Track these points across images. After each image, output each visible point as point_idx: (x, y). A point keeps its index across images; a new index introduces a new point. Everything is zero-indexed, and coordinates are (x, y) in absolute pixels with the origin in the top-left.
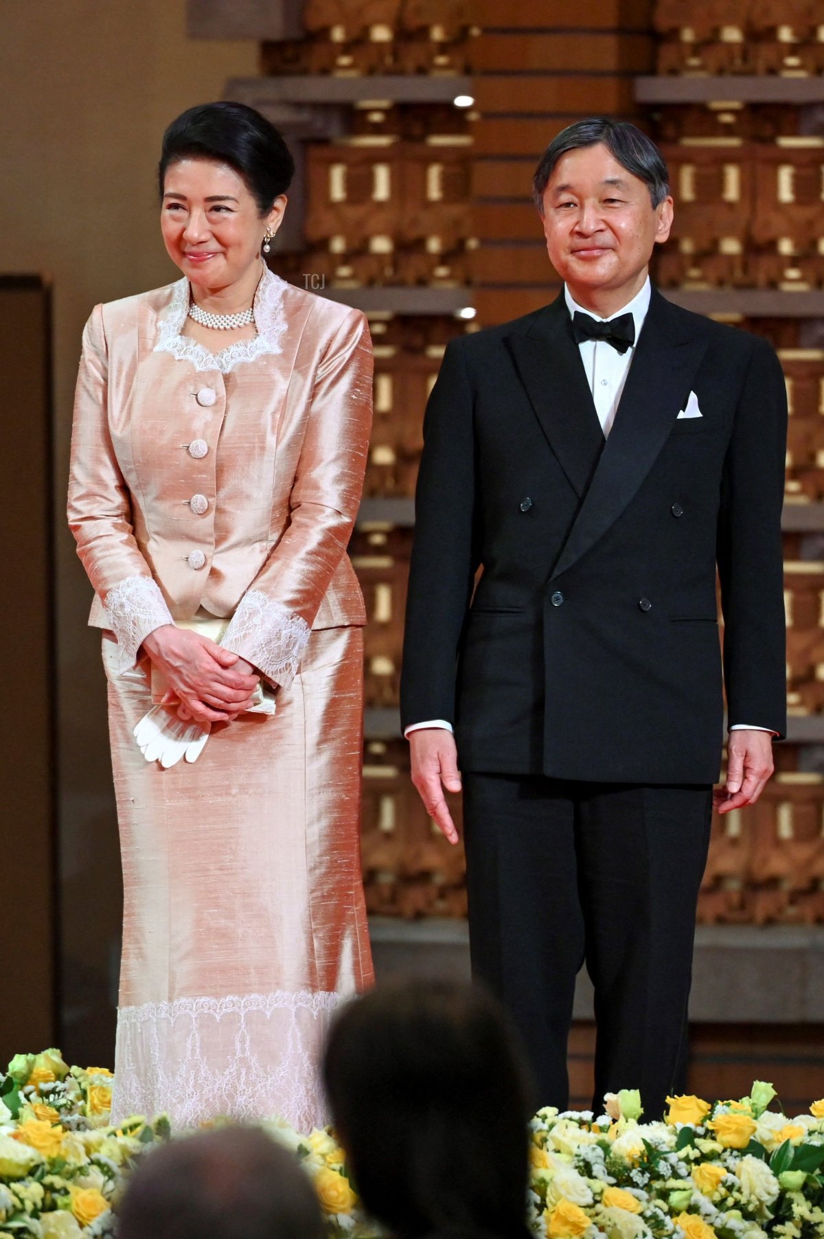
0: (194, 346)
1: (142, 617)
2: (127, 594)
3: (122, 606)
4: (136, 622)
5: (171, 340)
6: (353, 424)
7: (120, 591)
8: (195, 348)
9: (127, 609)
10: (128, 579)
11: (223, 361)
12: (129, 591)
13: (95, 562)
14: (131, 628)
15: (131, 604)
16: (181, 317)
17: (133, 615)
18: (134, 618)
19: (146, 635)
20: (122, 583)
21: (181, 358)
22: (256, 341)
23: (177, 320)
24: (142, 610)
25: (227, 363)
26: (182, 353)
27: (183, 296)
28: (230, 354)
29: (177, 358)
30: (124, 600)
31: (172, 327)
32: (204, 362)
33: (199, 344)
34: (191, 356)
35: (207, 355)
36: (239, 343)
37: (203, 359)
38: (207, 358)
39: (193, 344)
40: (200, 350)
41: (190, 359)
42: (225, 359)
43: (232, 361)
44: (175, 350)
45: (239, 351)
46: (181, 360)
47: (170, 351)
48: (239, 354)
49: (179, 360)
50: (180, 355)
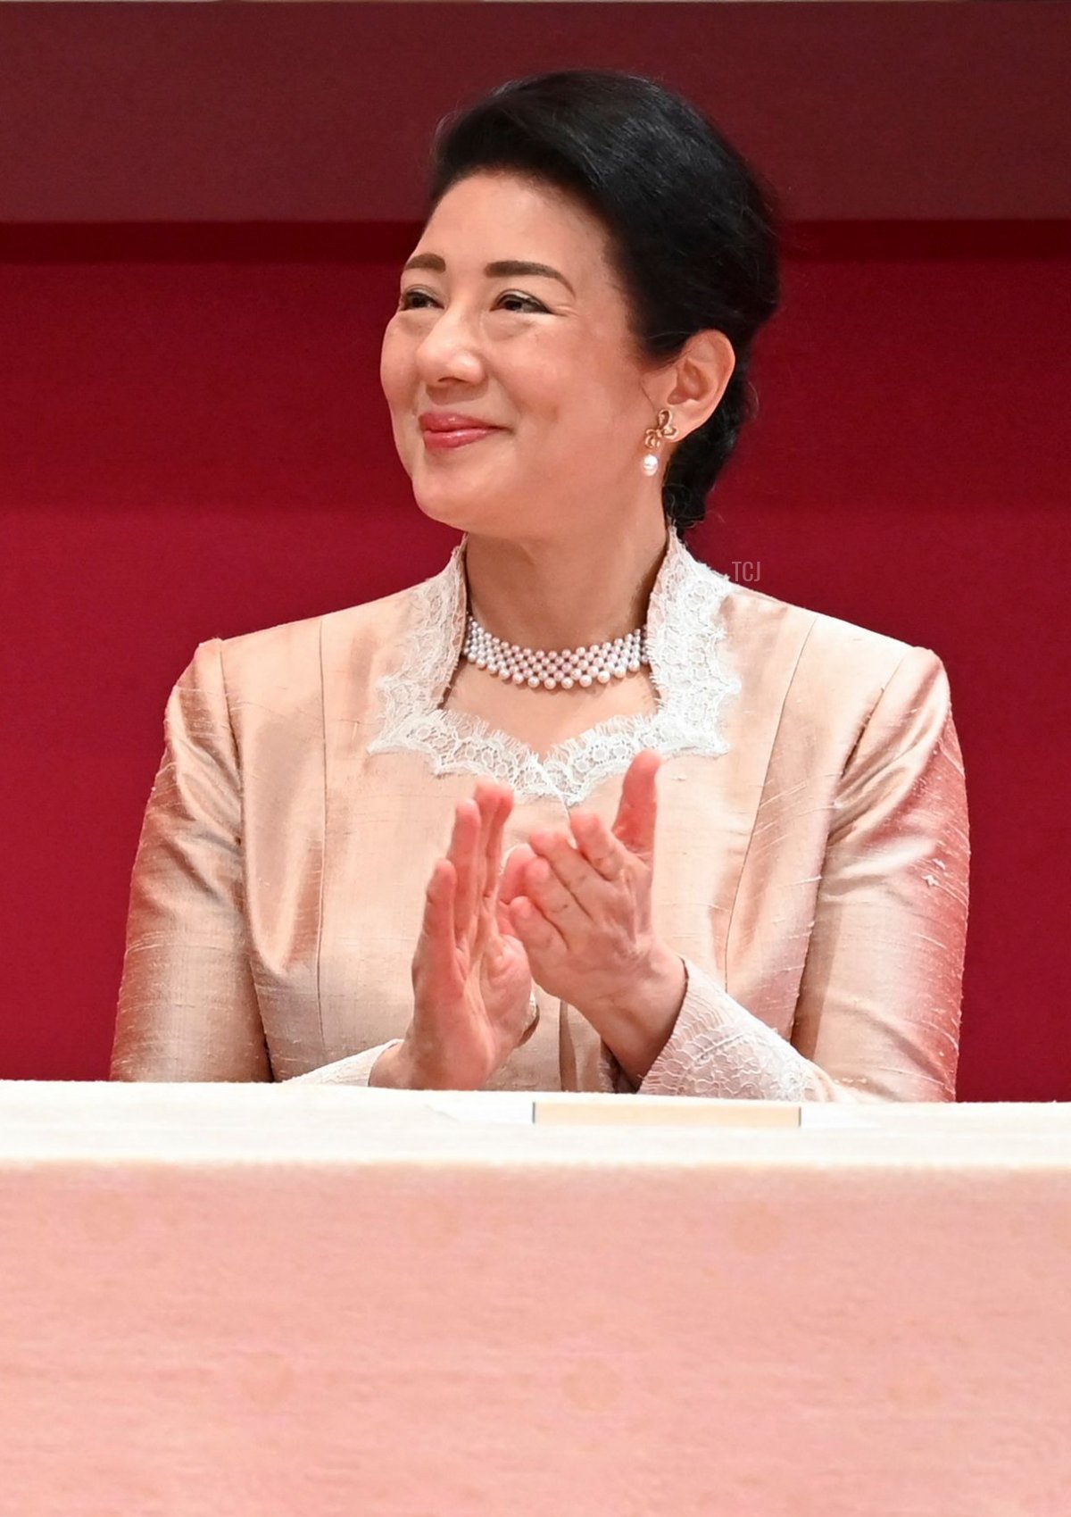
0: (485, 737)
5: (415, 721)
6: (934, 954)
8: (489, 742)
11: (568, 772)
16: (442, 662)
21: (447, 768)
22: (657, 718)
23: (428, 670)
25: (579, 775)
26: (450, 755)
27: (445, 610)
28: (586, 752)
29: (439, 767)
31: (417, 690)
32: (515, 777)
33: (499, 731)
34: (477, 763)
35: (521, 759)
36: (609, 723)
37: (511, 770)
38: (524, 767)
39: (482, 732)
40: (502, 747)
41: (476, 771)
42: (574, 767)
43: (593, 771)
44: (429, 747)
45: (610, 747)
46: (450, 774)
47: (417, 751)
48: (611, 752)
49: (445, 774)
50: (446, 760)
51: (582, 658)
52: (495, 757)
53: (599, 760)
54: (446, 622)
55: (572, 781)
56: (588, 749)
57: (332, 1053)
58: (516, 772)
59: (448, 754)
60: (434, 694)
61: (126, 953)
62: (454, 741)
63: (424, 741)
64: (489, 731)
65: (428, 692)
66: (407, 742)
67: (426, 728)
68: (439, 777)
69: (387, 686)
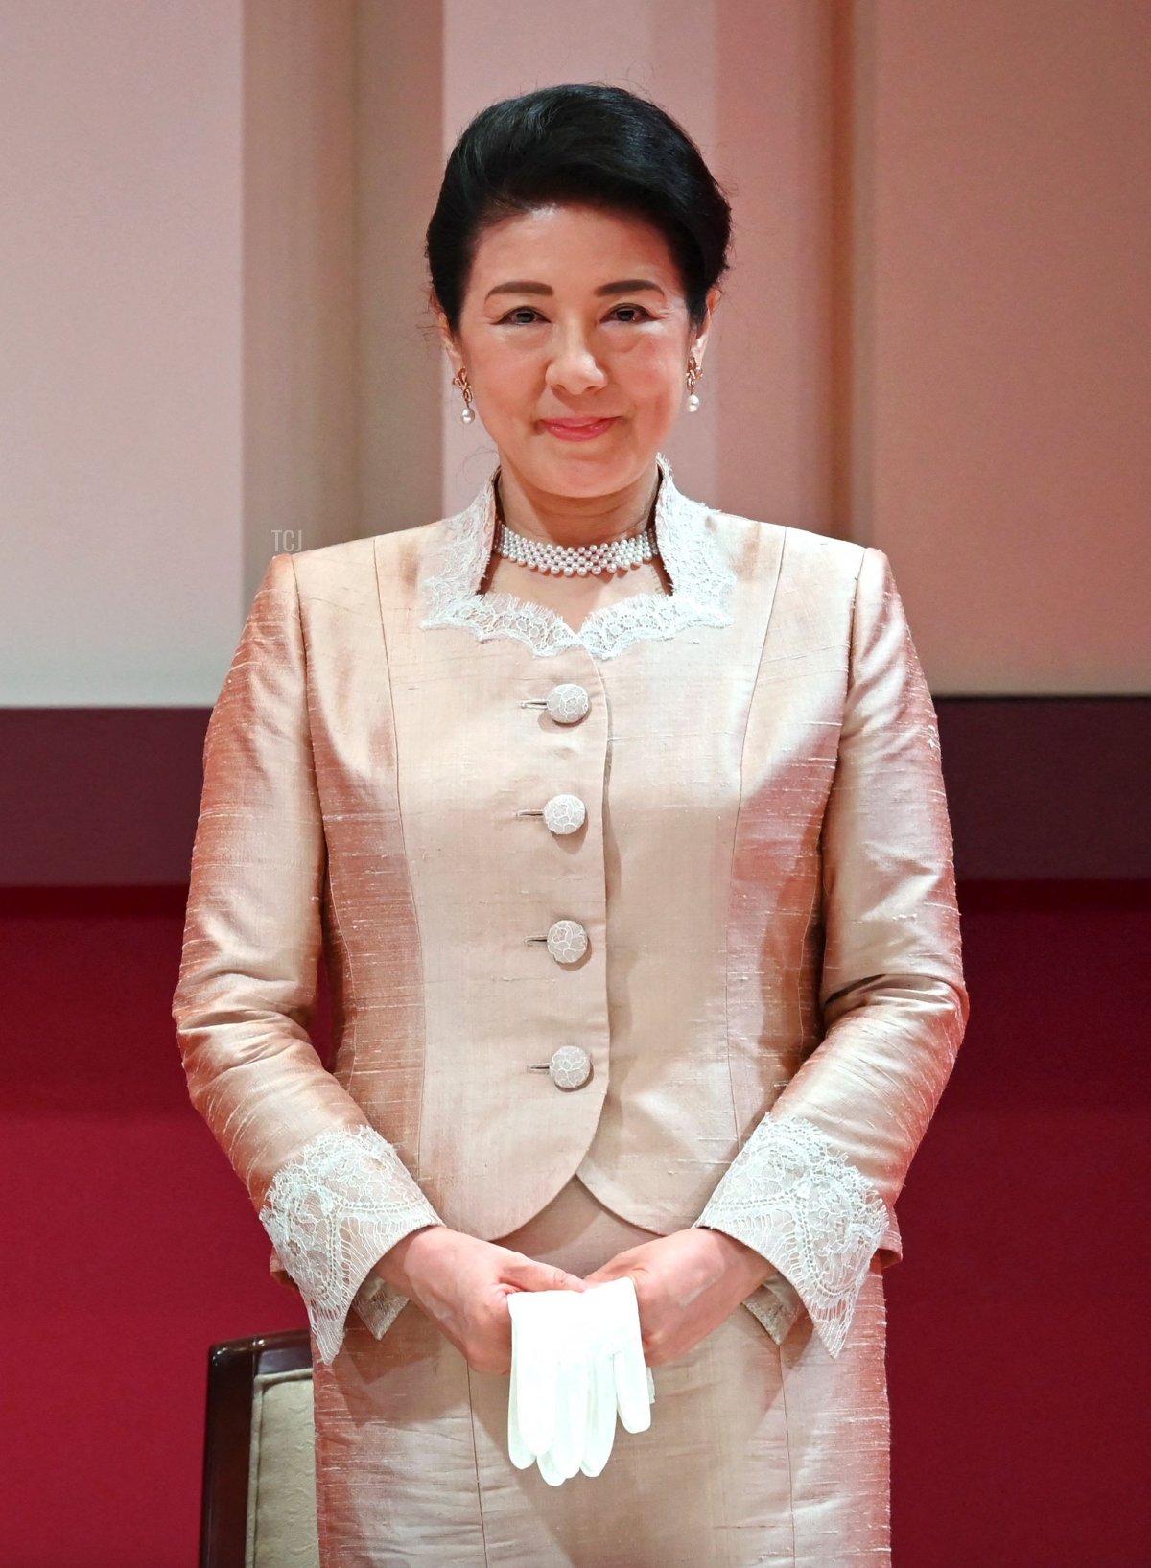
0: (518, 609)
1: (362, 1218)
2: (322, 1172)
3: (313, 1200)
4: (350, 1231)
5: (459, 605)
7: (304, 1168)
8: (522, 613)
9: (327, 1207)
10: (320, 1139)
12: (325, 1166)
13: (241, 1111)
14: (338, 1246)
15: (335, 1195)
17: (341, 1216)
18: (345, 1223)
19: (378, 1258)
20: (307, 1150)
24: (360, 1204)
25: (613, 637)
28: (617, 619)
29: (481, 636)
30: (316, 1187)
31: (458, 584)
32: (545, 637)
33: (528, 603)
34: (512, 630)
35: (549, 622)
36: (635, 599)
37: (542, 631)
38: (552, 627)
39: (515, 606)
40: (533, 615)
41: (512, 636)
42: (608, 630)
43: (624, 635)
44: (473, 623)
45: (637, 617)
46: (491, 640)
47: (463, 627)
48: (638, 621)
49: (487, 640)
50: (488, 630)
51: (594, 553)
52: (527, 623)
53: (628, 627)
54: (477, 533)
55: (607, 641)
56: (619, 617)
57: (413, 862)
58: (546, 633)
59: (488, 626)
60: (472, 584)
61: (200, 817)
62: (492, 616)
63: (468, 618)
64: (520, 604)
65: (467, 583)
66: (452, 620)
67: (468, 608)
68: (483, 642)
69: (433, 584)
